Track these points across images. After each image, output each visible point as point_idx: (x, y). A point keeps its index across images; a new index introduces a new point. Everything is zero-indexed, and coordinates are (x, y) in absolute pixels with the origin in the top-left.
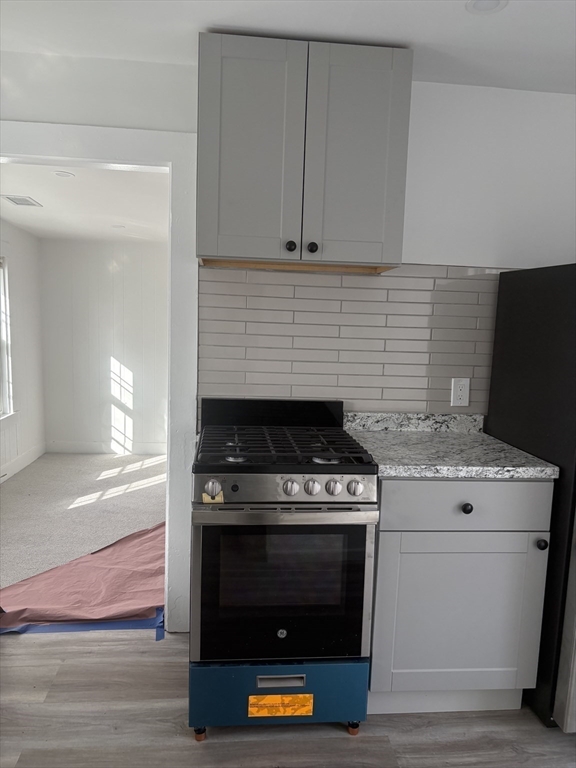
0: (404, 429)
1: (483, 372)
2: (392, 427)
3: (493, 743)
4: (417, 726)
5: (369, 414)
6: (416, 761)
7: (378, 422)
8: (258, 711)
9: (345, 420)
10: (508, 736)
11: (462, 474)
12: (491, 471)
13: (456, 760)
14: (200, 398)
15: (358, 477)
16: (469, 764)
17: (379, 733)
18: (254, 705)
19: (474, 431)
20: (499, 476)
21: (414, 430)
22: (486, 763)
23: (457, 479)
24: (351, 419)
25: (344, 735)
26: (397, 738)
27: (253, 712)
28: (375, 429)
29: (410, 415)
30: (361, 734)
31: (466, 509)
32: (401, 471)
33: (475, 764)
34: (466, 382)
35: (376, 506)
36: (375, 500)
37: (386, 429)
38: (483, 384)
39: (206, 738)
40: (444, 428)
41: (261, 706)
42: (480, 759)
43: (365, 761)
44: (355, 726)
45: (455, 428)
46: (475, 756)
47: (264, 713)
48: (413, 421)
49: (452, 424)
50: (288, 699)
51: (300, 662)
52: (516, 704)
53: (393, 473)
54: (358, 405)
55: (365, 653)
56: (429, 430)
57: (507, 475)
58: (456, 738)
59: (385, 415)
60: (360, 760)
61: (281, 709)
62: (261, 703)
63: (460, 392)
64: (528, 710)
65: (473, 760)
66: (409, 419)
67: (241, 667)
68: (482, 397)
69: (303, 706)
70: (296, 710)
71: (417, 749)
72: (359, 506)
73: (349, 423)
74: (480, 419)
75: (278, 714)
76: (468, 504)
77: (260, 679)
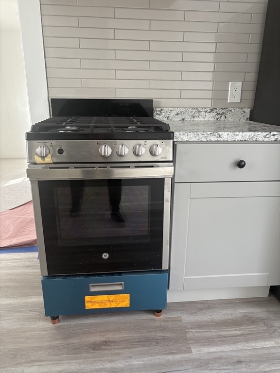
0: (196, 119)
1: (252, 77)
2: (188, 118)
3: (251, 321)
4: (201, 310)
5: (172, 109)
6: (199, 334)
7: (177, 114)
8: (92, 306)
9: (154, 114)
10: (260, 316)
11: (238, 138)
14: (50, 99)
15: (158, 142)
16: (236, 336)
17: (175, 315)
18: (88, 302)
19: (243, 120)
20: (266, 139)
21: (202, 119)
22: (247, 335)
24: (159, 113)
25: (152, 317)
26: (187, 318)
27: (88, 306)
28: (176, 120)
29: (200, 109)
30: (163, 316)
31: (241, 164)
33: (239, 336)
34: (239, 84)
35: (172, 164)
36: (171, 159)
37: (183, 119)
38: (251, 86)
39: (59, 321)
40: (223, 117)
41: (91, 302)
42: (243, 332)
43: (165, 335)
44: (159, 311)
45: (230, 118)
46: (239, 330)
47: (96, 306)
48: (202, 114)
49: (228, 115)
50: (112, 297)
51: (120, 274)
52: (266, 294)
53: (185, 139)
54: (164, 103)
55: (165, 266)
56: (212, 119)
57: (273, 139)
58: (226, 317)
59: (182, 110)
60: (161, 334)
61: (108, 304)
62: (94, 300)
63: (235, 92)
64: (273, 297)
65: (238, 332)
66: (199, 112)
67: (78, 278)
68: (250, 96)
69: (124, 301)
70: (118, 304)
71: (200, 326)
72: (159, 164)
73: (157, 116)
74: (248, 111)
75: (106, 307)
76: (242, 161)
77: (92, 286)
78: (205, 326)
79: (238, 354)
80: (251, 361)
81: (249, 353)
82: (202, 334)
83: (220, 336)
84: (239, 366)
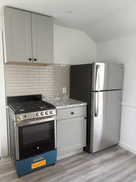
0: (55, 99)
1: (68, 86)
2: (52, 99)
3: (80, 159)
4: (66, 160)
5: (47, 97)
6: (68, 167)
7: (49, 98)
10: (82, 157)
11: (71, 106)
12: (76, 105)
13: (75, 164)
15: (52, 110)
17: (59, 164)
18: (33, 166)
19: (68, 98)
20: (78, 106)
22: (80, 163)
23: (70, 108)
24: (43, 98)
25: (52, 167)
26: (63, 164)
27: (33, 168)
28: (49, 100)
29: (56, 96)
30: (56, 165)
31: (73, 113)
32: (60, 107)
33: (79, 164)
34: (65, 88)
35: (56, 116)
38: (69, 88)
40: (62, 98)
41: (34, 166)
42: (79, 163)
43: (58, 170)
44: (54, 164)
45: (64, 98)
47: (35, 167)
48: (56, 97)
50: (40, 162)
51: (42, 153)
52: (82, 151)
54: (45, 95)
56: (59, 99)
57: (79, 106)
58: (74, 160)
59: (50, 97)
60: (57, 170)
61: (39, 165)
62: (35, 165)
63: (65, 90)
64: (84, 151)
65: (78, 163)
66: (55, 97)
67: (29, 158)
68: (69, 91)
69: (44, 163)
70: (42, 164)
71: (67, 165)
72: (53, 116)
74: (69, 95)
75: (38, 166)
77: (34, 160)
78: (69, 164)
79: (80, 168)
80: (83, 169)
81: (82, 167)
82: (69, 167)
83: (74, 166)
84: (81, 171)
